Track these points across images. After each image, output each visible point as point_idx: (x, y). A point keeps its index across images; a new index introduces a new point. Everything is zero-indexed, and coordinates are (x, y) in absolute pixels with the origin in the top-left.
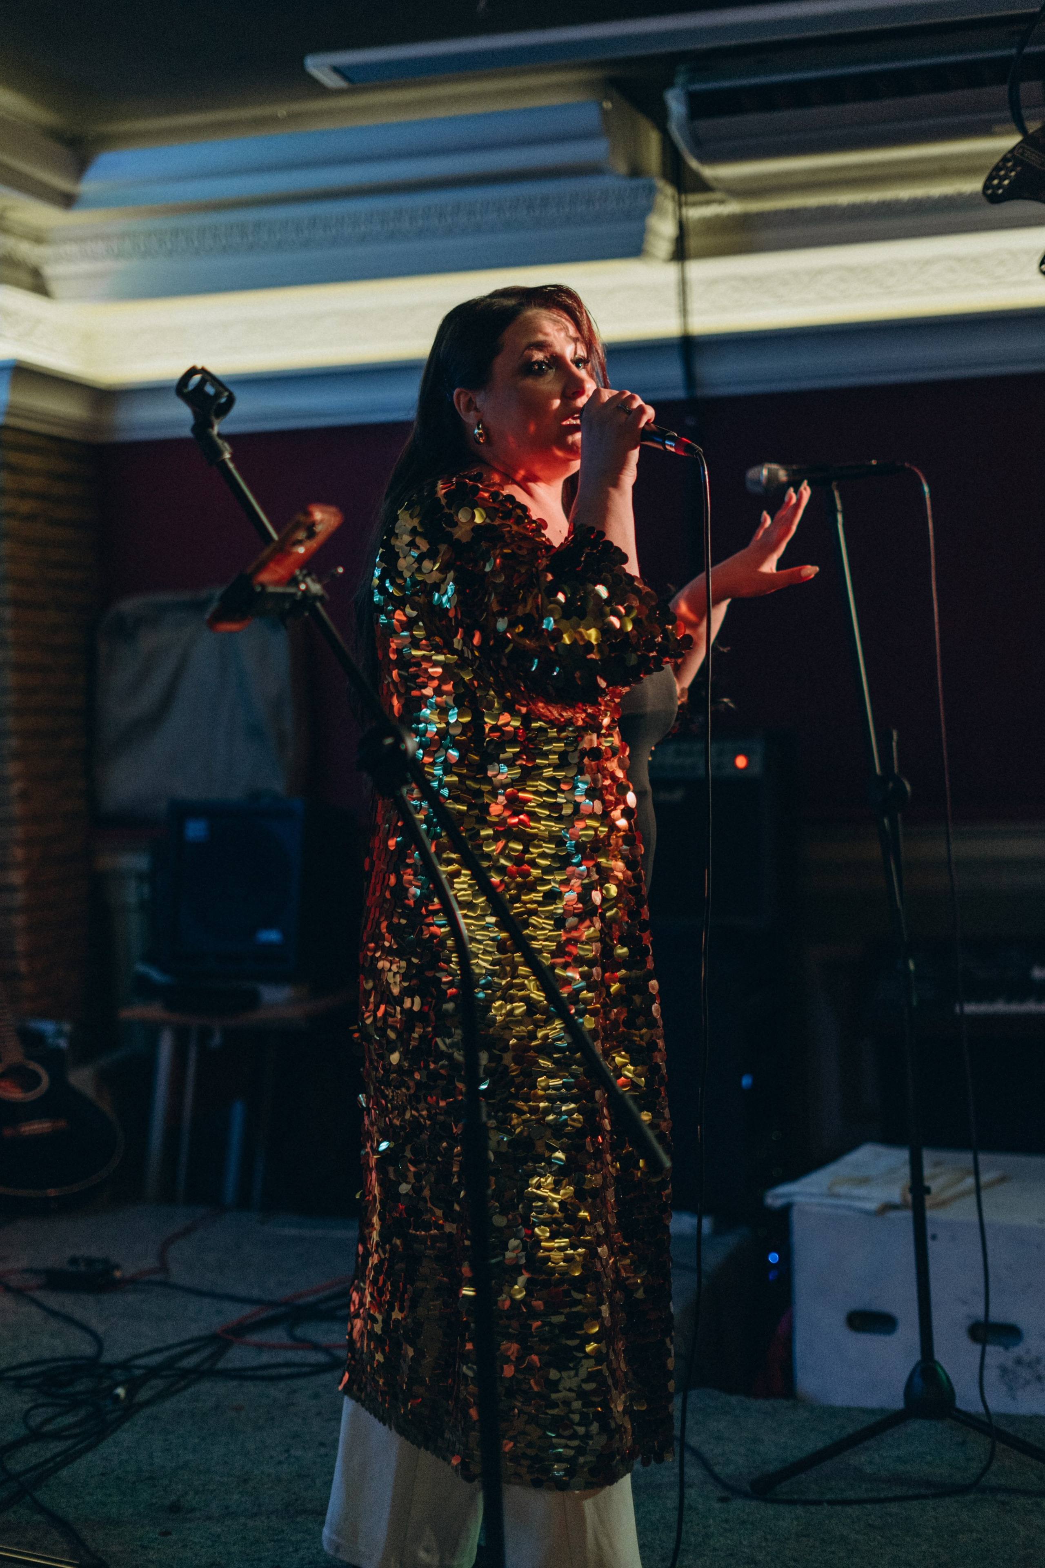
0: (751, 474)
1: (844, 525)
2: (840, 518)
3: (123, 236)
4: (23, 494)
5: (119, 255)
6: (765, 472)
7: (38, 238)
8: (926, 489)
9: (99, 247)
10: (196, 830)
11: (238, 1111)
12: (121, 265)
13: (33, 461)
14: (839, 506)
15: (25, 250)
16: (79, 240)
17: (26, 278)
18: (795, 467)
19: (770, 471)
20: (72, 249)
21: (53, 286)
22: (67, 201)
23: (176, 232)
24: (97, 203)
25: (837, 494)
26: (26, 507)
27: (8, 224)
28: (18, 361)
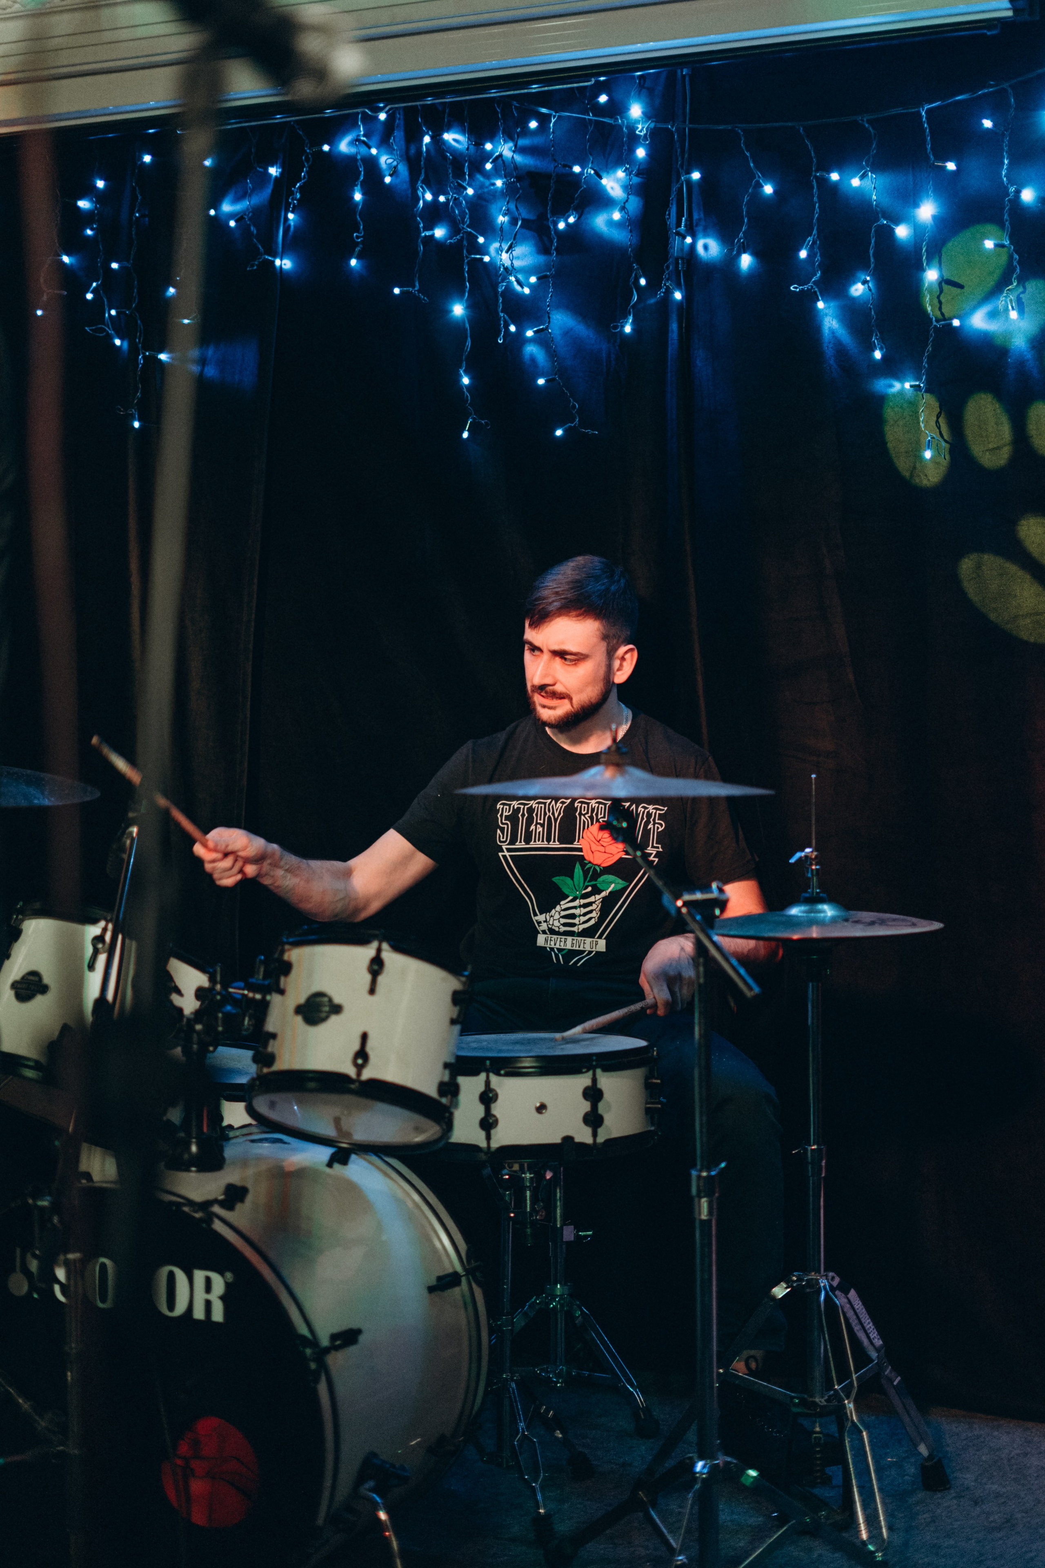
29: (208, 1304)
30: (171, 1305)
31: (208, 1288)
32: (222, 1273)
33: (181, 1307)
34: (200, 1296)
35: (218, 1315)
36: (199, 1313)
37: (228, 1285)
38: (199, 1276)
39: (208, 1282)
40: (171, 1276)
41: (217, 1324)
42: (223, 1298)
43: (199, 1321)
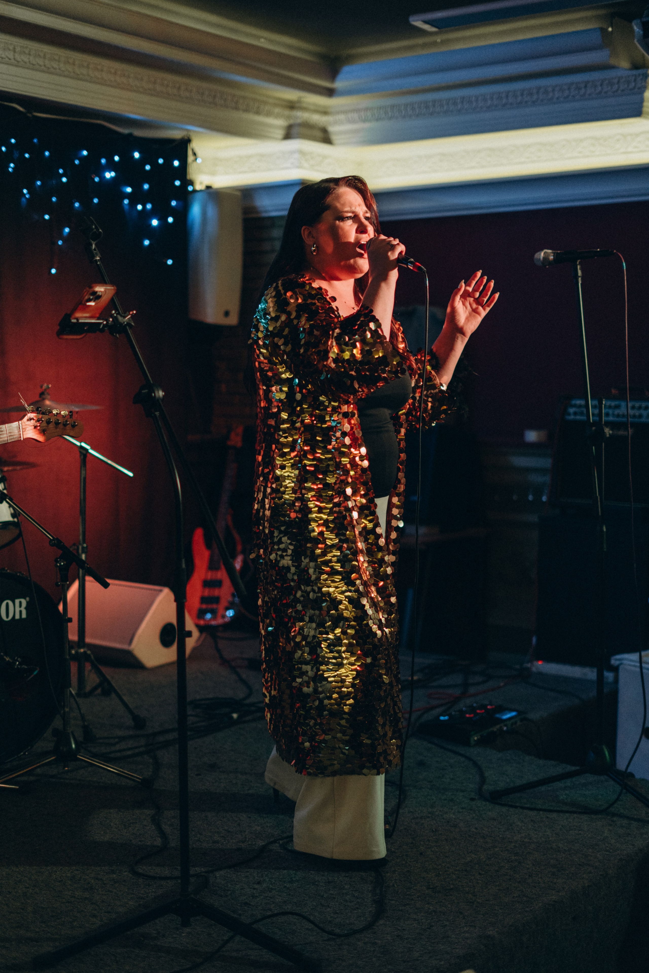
0: (536, 256)
1: (581, 284)
2: (580, 279)
3: (366, 109)
5: (365, 121)
6: (542, 254)
7: (325, 112)
8: (624, 264)
9: (355, 116)
12: (367, 125)
14: (580, 273)
15: (316, 118)
16: (345, 112)
17: (319, 134)
18: (559, 252)
19: (544, 253)
20: (342, 117)
21: (334, 138)
22: (330, 93)
23: (393, 107)
24: (345, 93)
25: (579, 267)
27: (304, 105)
28: (304, 180)
29: (21, 612)
31: (20, 606)
32: (25, 598)
34: (18, 610)
35: (24, 616)
36: (17, 617)
37: (27, 603)
38: (17, 601)
39: (20, 603)
41: (24, 619)
42: (26, 608)
43: (18, 620)
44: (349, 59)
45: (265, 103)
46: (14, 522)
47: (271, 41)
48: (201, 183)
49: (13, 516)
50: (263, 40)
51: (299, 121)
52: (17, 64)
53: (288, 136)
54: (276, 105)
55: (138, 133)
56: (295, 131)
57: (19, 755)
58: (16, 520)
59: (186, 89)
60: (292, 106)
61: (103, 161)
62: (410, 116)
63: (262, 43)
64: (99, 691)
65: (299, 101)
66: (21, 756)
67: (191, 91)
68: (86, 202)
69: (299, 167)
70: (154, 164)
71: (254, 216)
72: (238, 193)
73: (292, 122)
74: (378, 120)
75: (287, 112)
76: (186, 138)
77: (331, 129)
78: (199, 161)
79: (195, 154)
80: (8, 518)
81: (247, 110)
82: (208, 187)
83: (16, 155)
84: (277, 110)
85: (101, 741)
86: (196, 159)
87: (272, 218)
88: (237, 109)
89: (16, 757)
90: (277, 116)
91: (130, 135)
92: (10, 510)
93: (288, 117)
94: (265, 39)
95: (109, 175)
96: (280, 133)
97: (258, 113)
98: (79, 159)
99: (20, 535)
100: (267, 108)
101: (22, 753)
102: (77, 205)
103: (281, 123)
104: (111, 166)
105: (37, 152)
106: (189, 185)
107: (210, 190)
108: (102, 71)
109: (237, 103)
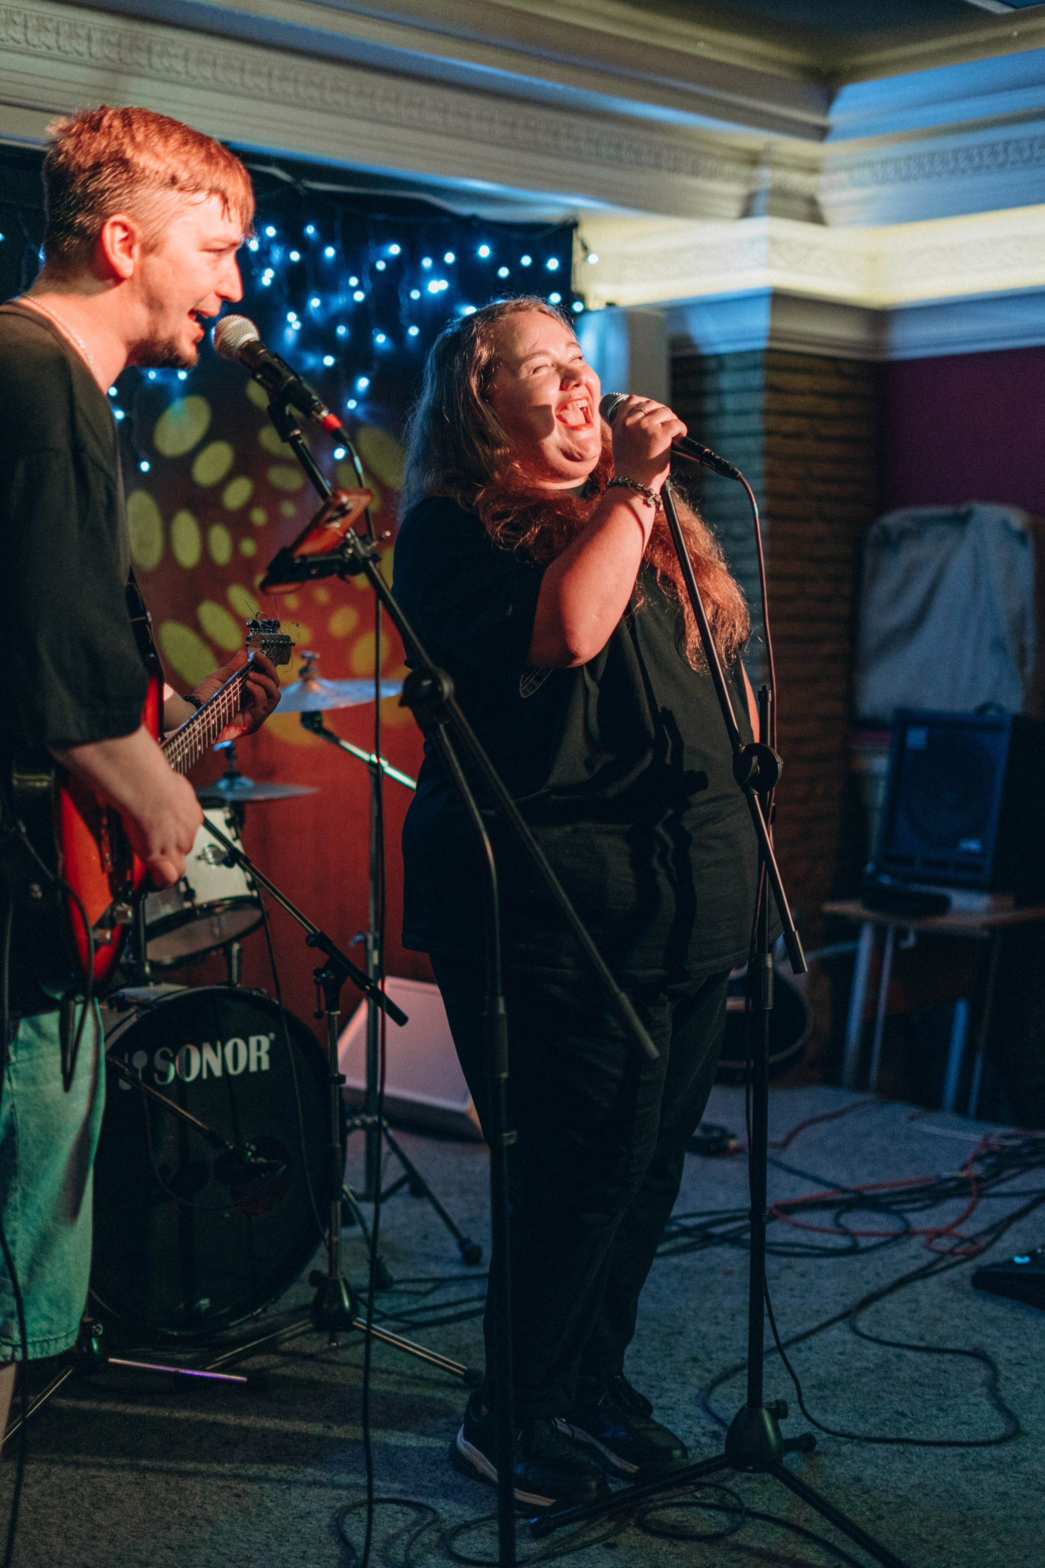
3: (885, 162)
4: (788, 413)
5: (884, 181)
7: (813, 169)
9: (866, 173)
10: (917, 738)
11: (961, 1010)
12: (887, 190)
13: (802, 381)
15: (797, 181)
16: (848, 168)
17: (802, 208)
20: (843, 177)
21: (828, 213)
22: (822, 133)
23: (933, 155)
24: (848, 134)
26: (791, 424)
27: (776, 158)
28: (775, 288)
29: (259, 1059)
30: (235, 1066)
31: (259, 1048)
32: (267, 1035)
33: (241, 1067)
34: (254, 1055)
35: (265, 1066)
36: (253, 1068)
37: (272, 1043)
38: (253, 1040)
39: (259, 1043)
40: (235, 1046)
41: (266, 1072)
42: (269, 1053)
43: (254, 1074)
44: (855, 74)
45: (707, 155)
46: (252, 897)
47: (715, 46)
48: (596, 298)
49: (251, 886)
50: (702, 44)
51: (767, 185)
52: (274, 100)
53: (747, 212)
54: (725, 159)
55: (487, 212)
56: (761, 203)
57: (255, 1314)
58: (255, 893)
59: (569, 136)
60: (754, 159)
61: (427, 263)
62: (964, 171)
63: (701, 50)
64: (406, 1188)
65: (768, 151)
66: (258, 1314)
67: (577, 139)
68: (397, 334)
69: (770, 265)
70: (514, 265)
71: (689, 352)
72: (662, 315)
73: (755, 187)
74: (907, 178)
75: (745, 171)
76: (571, 221)
77: (824, 198)
78: (593, 259)
79: (585, 248)
80: (244, 891)
81: (675, 169)
82: (610, 305)
83: (277, 254)
84: (729, 168)
85: (401, 1287)
86: (586, 257)
87: (719, 357)
88: (658, 167)
89: (250, 1316)
90: (730, 178)
91: (474, 218)
92: (246, 877)
93: (749, 180)
94: (705, 41)
95: (437, 286)
96: (735, 207)
97: (695, 172)
98: (386, 261)
99: (261, 923)
100: (711, 164)
101: (259, 1310)
102: (381, 339)
103: (737, 189)
104: (442, 270)
105: (311, 251)
106: (575, 301)
107: (614, 311)
108: (421, 105)
109: (658, 156)
